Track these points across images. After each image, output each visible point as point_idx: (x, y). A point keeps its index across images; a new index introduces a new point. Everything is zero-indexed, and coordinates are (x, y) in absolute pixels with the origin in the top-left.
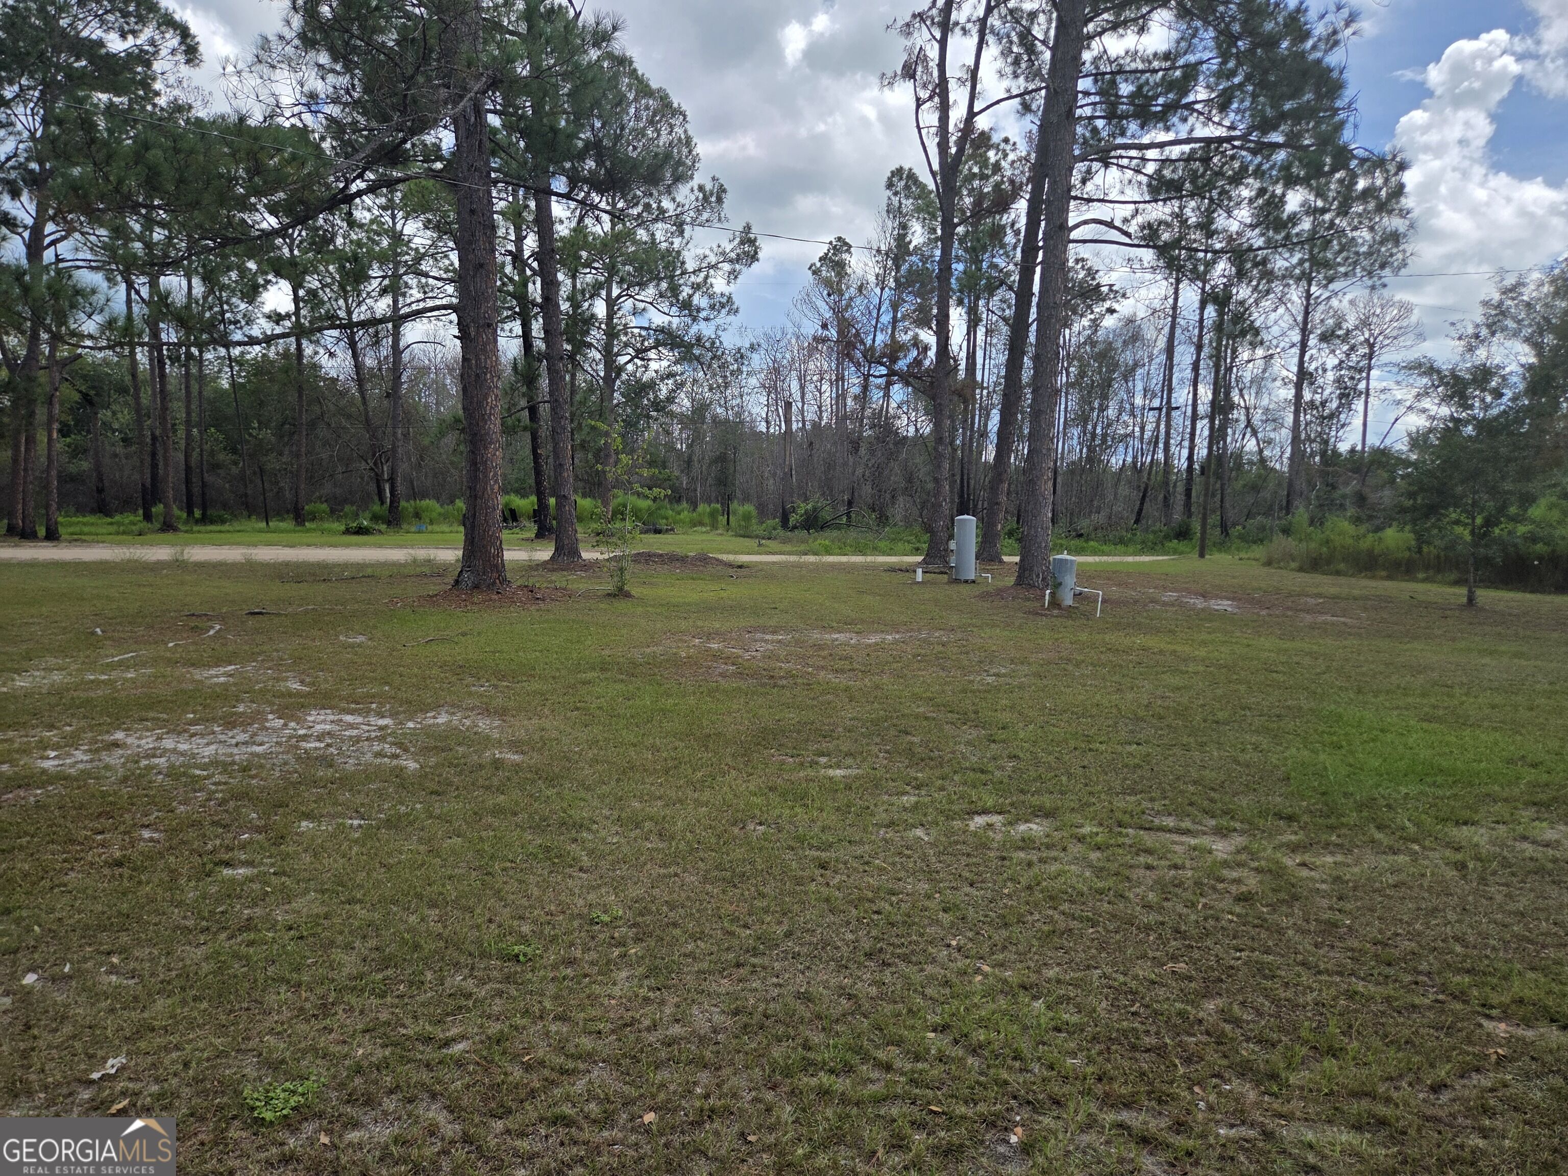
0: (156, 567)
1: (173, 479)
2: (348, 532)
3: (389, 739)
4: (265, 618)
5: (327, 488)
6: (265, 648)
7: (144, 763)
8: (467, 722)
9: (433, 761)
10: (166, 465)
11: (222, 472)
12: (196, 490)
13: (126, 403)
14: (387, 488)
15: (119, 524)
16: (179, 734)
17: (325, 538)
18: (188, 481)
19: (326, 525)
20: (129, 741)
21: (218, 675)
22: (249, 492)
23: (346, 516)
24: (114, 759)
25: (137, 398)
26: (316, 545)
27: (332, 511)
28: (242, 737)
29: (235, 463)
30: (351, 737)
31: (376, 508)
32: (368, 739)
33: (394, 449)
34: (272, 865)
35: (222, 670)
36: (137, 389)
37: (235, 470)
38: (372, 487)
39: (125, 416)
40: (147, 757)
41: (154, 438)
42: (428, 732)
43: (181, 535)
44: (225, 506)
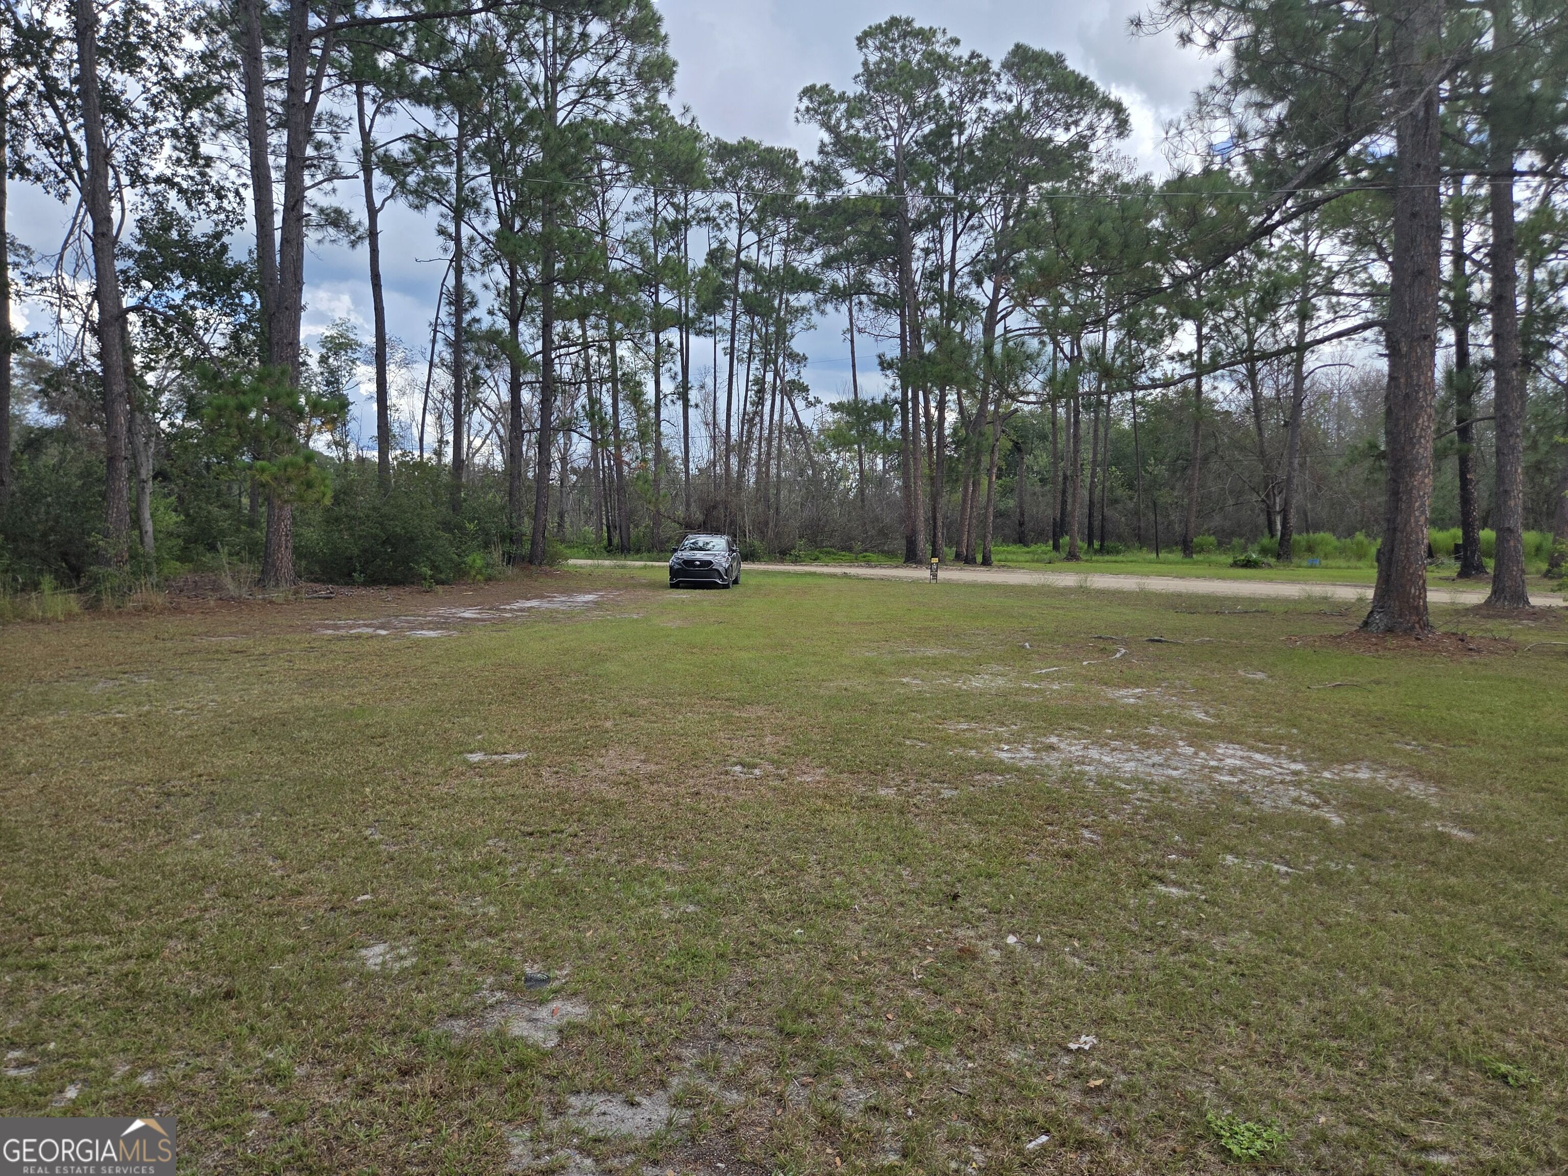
0: (1064, 592)
1: (1078, 515)
2: (1235, 564)
3: (1306, 786)
4: (1164, 646)
5: (1217, 520)
6: (1168, 675)
7: (1077, 768)
8: (1396, 783)
9: (1360, 819)
10: (1074, 502)
11: (1119, 506)
12: (1097, 523)
13: (1045, 449)
14: (1278, 520)
15: (1034, 553)
16: (1102, 746)
17: (1213, 571)
18: (1090, 515)
19: (1213, 558)
20: (1062, 746)
21: (1128, 696)
22: (1142, 525)
23: (1233, 549)
24: (1052, 759)
25: (1055, 443)
26: (1204, 577)
27: (1220, 544)
28: (1157, 759)
29: (1131, 498)
30: (1265, 777)
31: (1266, 541)
32: (1281, 782)
33: (1289, 480)
34: (1203, 892)
35: (1131, 692)
36: (1055, 435)
37: (1131, 505)
38: (1262, 519)
39: (1044, 459)
40: (1078, 763)
41: (1065, 478)
42: (1349, 785)
43: (1082, 564)
44: (1120, 538)
